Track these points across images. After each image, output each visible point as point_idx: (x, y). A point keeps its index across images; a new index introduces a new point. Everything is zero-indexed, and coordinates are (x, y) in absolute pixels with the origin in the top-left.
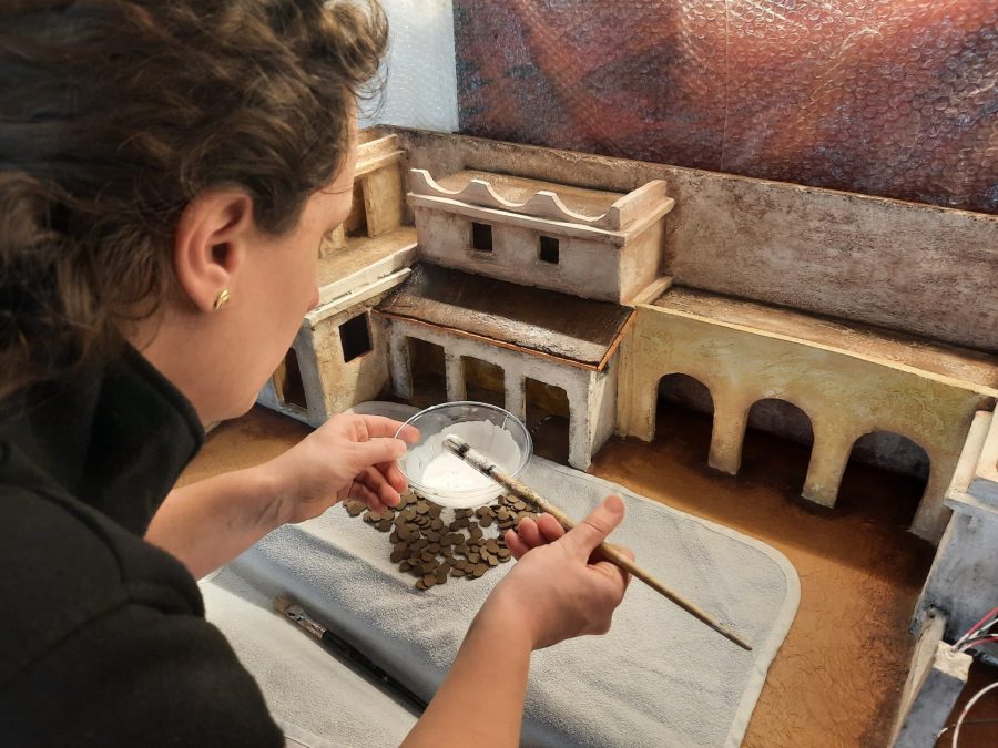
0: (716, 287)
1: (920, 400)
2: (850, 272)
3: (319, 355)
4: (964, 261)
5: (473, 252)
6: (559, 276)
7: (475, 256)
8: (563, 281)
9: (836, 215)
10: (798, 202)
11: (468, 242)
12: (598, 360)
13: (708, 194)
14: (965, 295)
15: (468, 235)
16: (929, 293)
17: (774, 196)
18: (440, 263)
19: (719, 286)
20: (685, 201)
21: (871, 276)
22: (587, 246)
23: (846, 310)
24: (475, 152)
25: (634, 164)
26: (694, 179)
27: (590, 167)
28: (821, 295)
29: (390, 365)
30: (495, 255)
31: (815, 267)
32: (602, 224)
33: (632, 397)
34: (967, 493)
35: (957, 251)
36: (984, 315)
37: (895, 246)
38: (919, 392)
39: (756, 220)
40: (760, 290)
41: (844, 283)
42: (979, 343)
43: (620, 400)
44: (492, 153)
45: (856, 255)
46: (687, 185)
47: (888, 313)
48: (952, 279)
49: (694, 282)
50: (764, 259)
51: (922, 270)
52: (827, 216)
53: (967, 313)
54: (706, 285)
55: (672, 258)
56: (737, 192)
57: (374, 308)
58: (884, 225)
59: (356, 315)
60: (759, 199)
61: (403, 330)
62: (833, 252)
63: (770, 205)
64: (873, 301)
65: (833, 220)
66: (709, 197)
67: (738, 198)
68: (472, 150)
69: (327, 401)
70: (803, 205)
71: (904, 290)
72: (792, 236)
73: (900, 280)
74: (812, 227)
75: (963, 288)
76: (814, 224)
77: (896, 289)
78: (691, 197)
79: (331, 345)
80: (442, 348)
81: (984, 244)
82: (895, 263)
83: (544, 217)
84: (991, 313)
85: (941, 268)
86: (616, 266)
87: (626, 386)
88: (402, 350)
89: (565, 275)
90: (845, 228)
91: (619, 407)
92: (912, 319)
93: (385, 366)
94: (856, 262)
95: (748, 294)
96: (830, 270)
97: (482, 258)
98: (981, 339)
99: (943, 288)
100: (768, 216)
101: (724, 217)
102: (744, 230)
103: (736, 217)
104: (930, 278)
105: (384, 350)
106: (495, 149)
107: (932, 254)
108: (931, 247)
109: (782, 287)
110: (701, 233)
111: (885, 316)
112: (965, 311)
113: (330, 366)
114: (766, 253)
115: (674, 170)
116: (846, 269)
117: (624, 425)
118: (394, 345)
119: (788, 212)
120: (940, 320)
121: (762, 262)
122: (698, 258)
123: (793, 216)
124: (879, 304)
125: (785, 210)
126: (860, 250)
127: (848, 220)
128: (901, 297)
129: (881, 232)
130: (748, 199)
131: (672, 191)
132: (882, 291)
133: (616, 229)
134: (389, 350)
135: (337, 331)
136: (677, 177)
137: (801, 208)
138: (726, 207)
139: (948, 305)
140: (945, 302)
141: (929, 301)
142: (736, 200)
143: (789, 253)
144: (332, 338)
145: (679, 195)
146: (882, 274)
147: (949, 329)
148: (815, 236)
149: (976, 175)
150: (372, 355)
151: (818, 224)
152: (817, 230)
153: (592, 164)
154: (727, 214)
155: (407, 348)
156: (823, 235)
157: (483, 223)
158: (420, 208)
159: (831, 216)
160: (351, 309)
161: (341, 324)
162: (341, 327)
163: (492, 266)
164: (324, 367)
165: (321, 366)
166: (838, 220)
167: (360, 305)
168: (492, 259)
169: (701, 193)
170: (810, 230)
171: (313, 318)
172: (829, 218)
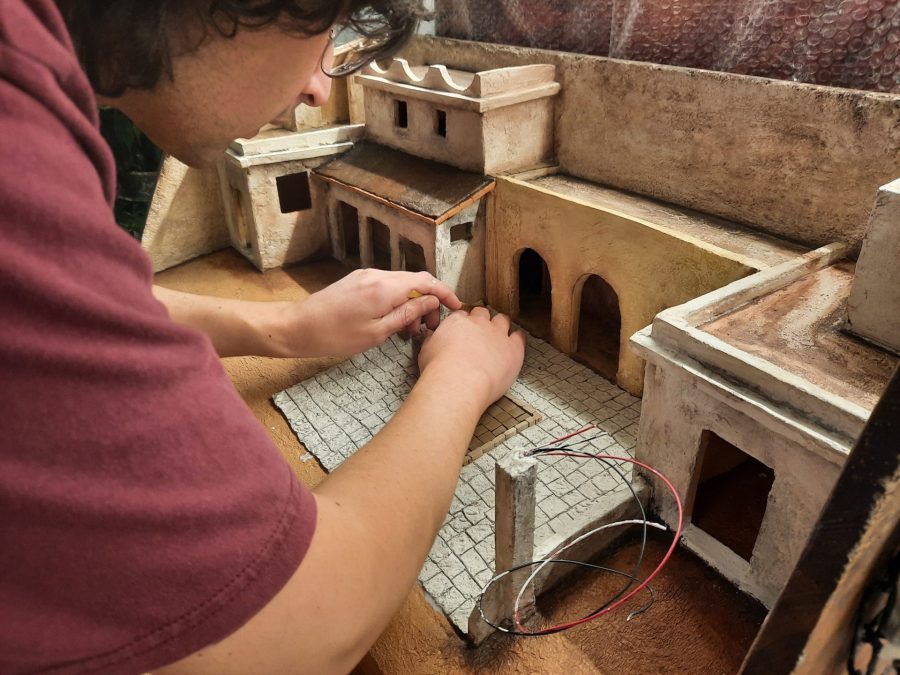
0: (591, 175)
1: (697, 273)
2: (694, 156)
3: (253, 197)
4: (789, 138)
5: (396, 129)
6: (447, 149)
7: (398, 133)
8: (449, 153)
9: (680, 93)
10: (651, 81)
11: (393, 119)
12: (438, 214)
13: (585, 77)
14: (790, 179)
15: (394, 113)
16: (759, 177)
17: (633, 75)
18: (378, 141)
19: (594, 175)
20: (568, 85)
21: (710, 159)
23: (689, 198)
24: (431, 49)
25: (535, 50)
26: (575, 63)
27: (504, 57)
28: (671, 182)
29: (329, 228)
30: (409, 130)
31: (665, 151)
32: (469, 92)
33: (497, 273)
34: (650, 336)
35: (782, 127)
36: (807, 202)
37: (729, 124)
38: (696, 263)
39: (618, 102)
40: (623, 177)
41: (688, 168)
42: (804, 236)
43: (487, 274)
44: (443, 50)
45: (697, 136)
46: (569, 69)
47: (724, 201)
48: (778, 160)
49: (574, 170)
50: (626, 144)
51: (751, 151)
52: (674, 95)
53: (793, 201)
54: (583, 174)
55: (559, 146)
56: (605, 74)
57: (313, 170)
58: (719, 102)
59: (295, 172)
60: (621, 79)
61: (337, 195)
62: (679, 134)
63: (630, 85)
64: (712, 188)
65: (678, 98)
66: (585, 80)
67: (607, 79)
68: (429, 47)
69: (261, 241)
70: (655, 84)
71: (737, 175)
72: (645, 118)
73: (735, 165)
74: (661, 106)
75: (788, 172)
76: (663, 103)
77: (731, 175)
78: (572, 81)
79: (266, 192)
80: (356, 210)
81: (805, 117)
82: (730, 143)
83: (435, 89)
84: (814, 200)
85: (767, 149)
88: (337, 214)
89: (450, 147)
90: (688, 106)
91: (487, 283)
92: (745, 208)
93: (324, 227)
94: (697, 144)
95: (615, 183)
96: (678, 155)
97: (402, 134)
98: (806, 231)
99: (771, 171)
100: (629, 96)
101: (595, 99)
102: (611, 114)
103: (604, 100)
104: (761, 161)
105: (323, 211)
106: (443, 44)
107: (760, 132)
108: (759, 124)
109: (640, 174)
110: (579, 119)
111: (722, 204)
112: (791, 197)
113: (264, 210)
114: (625, 137)
115: (561, 54)
116: (689, 152)
117: (490, 300)
118: (332, 209)
119: (643, 92)
120: (769, 209)
121: (625, 148)
122: (577, 145)
123: (648, 95)
124: (717, 191)
125: (641, 90)
126: (700, 129)
127: (691, 98)
128: (735, 182)
129: (717, 109)
130: (614, 80)
131: (559, 76)
132: (720, 176)
133: (478, 96)
134: (328, 213)
135: (274, 181)
137: (653, 87)
138: (597, 90)
139: (775, 191)
140: (773, 188)
141: (759, 187)
142: (605, 82)
143: (643, 137)
144: (268, 187)
145: (564, 79)
146: (718, 158)
147: (776, 220)
148: (664, 117)
149: (818, 46)
150: (311, 213)
152: (666, 110)
153: (505, 53)
154: (598, 97)
155: (340, 212)
156: (670, 115)
157: (402, 100)
158: (366, 88)
159: (677, 93)
160: (288, 165)
161: (278, 176)
162: (277, 179)
163: (408, 141)
164: (258, 210)
165: (255, 208)
166: (682, 98)
167: (298, 164)
168: (407, 135)
169: (579, 77)
170: (660, 111)
171: (244, 161)
172: (675, 96)
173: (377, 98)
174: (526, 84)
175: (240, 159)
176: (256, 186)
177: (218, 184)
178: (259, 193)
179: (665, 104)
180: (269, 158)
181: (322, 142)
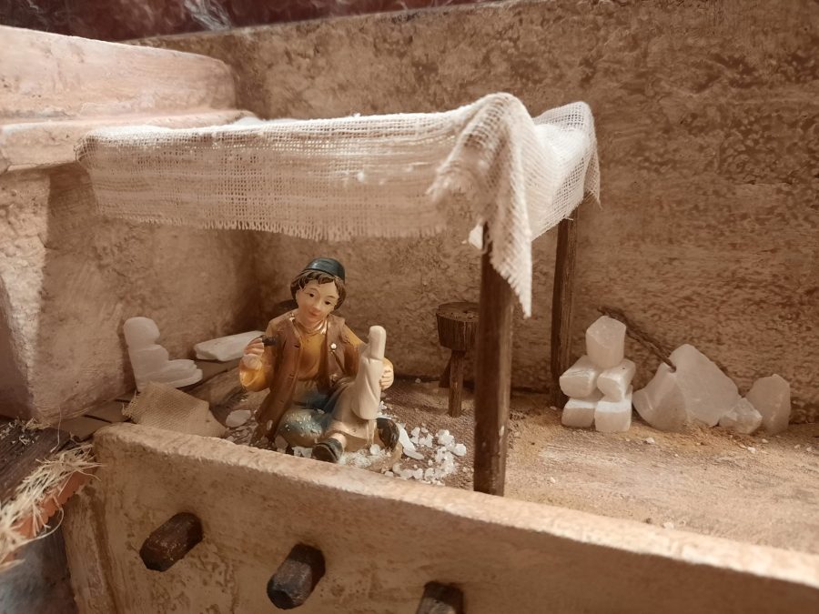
9: (753, 60)
10: (614, 38)
13: (341, 77)
31: (699, 258)
41: (806, 300)
46: (283, 65)
56: (418, 53)
60: (486, 59)
62: (756, 194)
65: (745, 74)
66: (342, 88)
70: (634, 43)
74: (674, 115)
96: (749, 262)
136: (254, 47)
137: (628, 56)
142: (420, 78)
148: (685, 146)
151: (693, 100)
152: (693, 124)
156: (714, 140)
159: (734, 63)
166: (763, 73)
169: (319, 80)
170: (667, 131)
172: (729, 74)
174: (147, 102)
179: (690, 106)
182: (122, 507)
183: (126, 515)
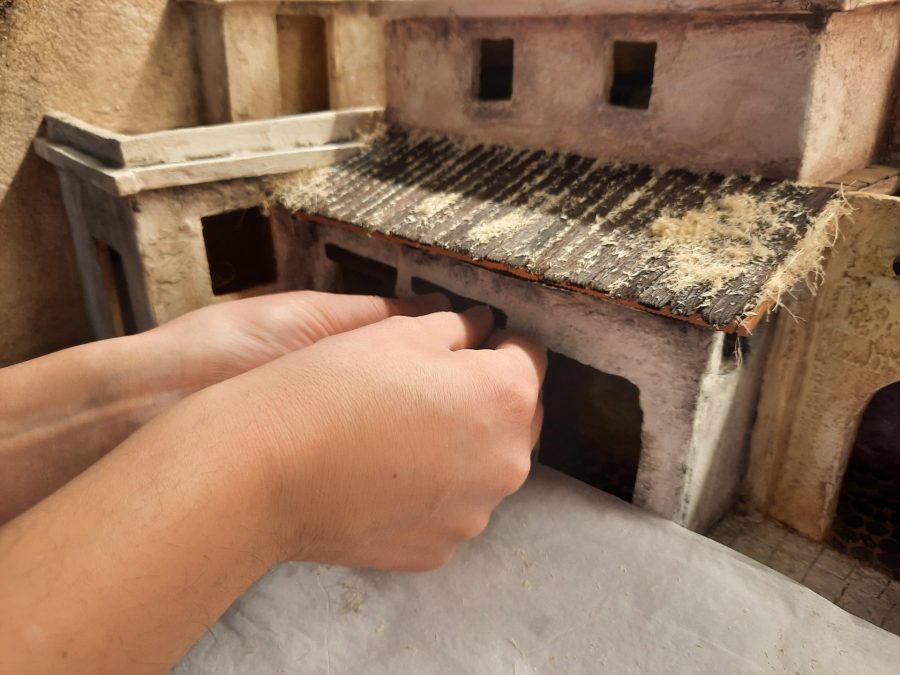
3: (148, 264)
5: (476, 105)
6: (648, 136)
7: (480, 114)
8: (657, 144)
11: (467, 85)
15: (469, 70)
22: (727, 39)
30: (515, 104)
33: (789, 432)
43: (760, 434)
59: (243, 204)
79: (178, 251)
86: (801, 85)
87: (783, 404)
89: (661, 129)
91: (757, 449)
97: (491, 115)
113: (175, 291)
117: (760, 492)
135: (196, 226)
144: (183, 239)
157: (499, 35)
158: (392, 29)
160: (227, 191)
161: (207, 213)
162: (205, 221)
163: (508, 129)
164: (161, 291)
165: (153, 288)
167: (251, 188)
168: (510, 115)
171: (127, 179)
173: (423, 44)
175: (116, 175)
176: (154, 237)
177: (67, 238)
178: (161, 254)
180: (186, 171)
181: (303, 140)
182: (852, 246)
183: (854, 252)
